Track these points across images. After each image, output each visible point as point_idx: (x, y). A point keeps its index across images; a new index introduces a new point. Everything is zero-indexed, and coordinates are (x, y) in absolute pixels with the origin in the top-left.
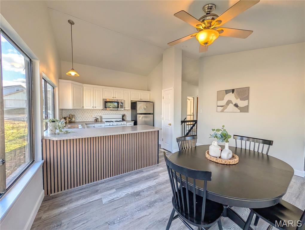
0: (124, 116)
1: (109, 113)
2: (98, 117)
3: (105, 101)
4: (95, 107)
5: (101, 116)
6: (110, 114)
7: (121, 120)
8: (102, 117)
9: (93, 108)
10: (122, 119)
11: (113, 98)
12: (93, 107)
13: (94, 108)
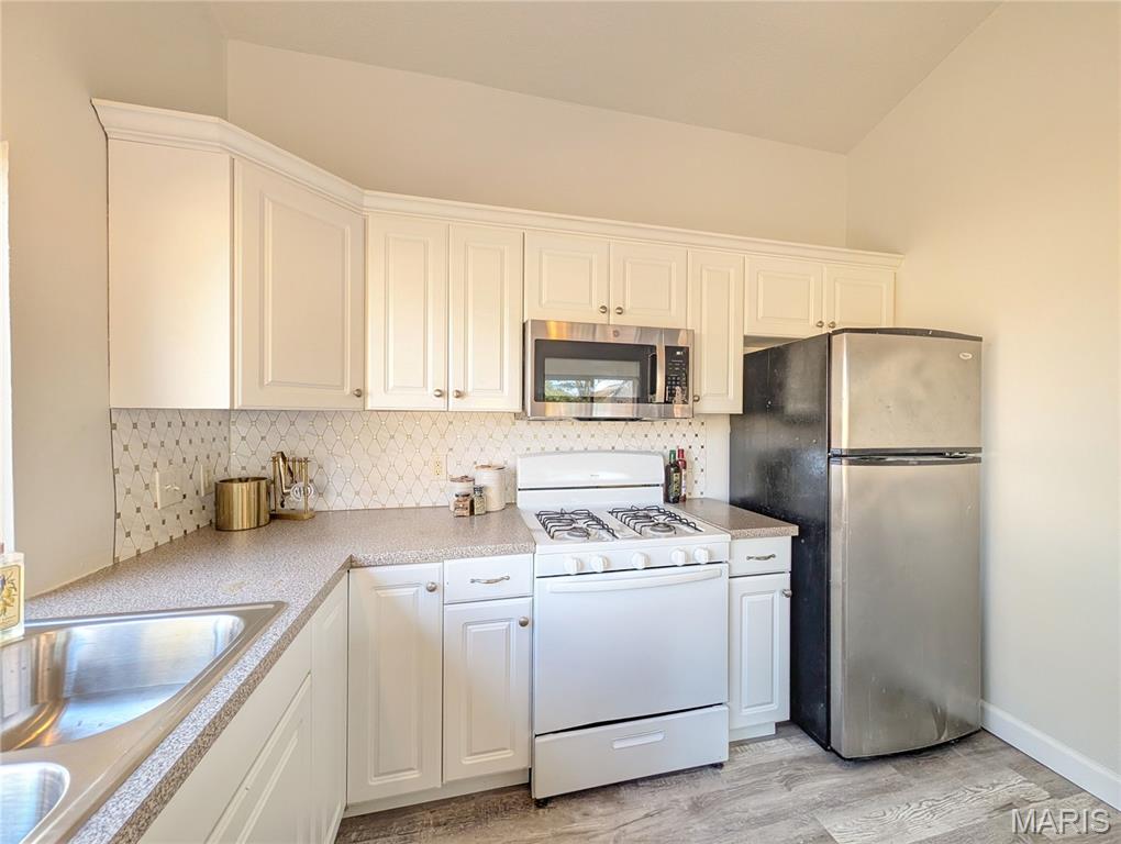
0: (678, 470)
1: (565, 445)
2: (486, 478)
3: (538, 343)
4: (459, 395)
5: (510, 463)
6: (571, 451)
7: (656, 497)
8: (515, 476)
9: (440, 404)
10: (661, 490)
11: (601, 319)
12: (441, 394)
13: (455, 404)
